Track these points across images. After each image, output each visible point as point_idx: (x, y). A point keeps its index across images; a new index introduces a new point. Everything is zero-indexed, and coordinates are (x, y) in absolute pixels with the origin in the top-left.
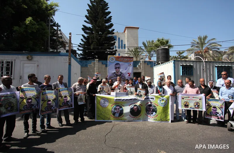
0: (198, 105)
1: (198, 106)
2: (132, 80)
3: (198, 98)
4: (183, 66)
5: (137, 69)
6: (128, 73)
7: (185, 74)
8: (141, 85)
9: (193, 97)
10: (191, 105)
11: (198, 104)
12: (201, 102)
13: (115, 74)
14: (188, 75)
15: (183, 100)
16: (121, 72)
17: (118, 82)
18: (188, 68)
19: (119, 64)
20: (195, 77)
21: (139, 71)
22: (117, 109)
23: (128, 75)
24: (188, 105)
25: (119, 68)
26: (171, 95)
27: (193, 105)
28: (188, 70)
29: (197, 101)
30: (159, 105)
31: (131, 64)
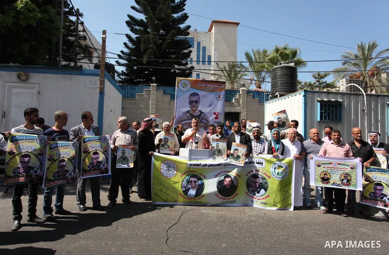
0: (347, 179)
1: (347, 182)
2: (222, 126)
3: (349, 165)
4: (322, 102)
5: (232, 105)
7: (325, 119)
8: (239, 137)
9: (340, 164)
10: (334, 178)
11: (349, 178)
12: (354, 173)
13: (188, 115)
14: (333, 120)
15: (318, 168)
16: (200, 111)
17: (192, 129)
18: (333, 107)
19: (197, 95)
20: (345, 125)
21: (237, 109)
22: (193, 183)
23: (215, 116)
24: (328, 179)
25: (197, 102)
26: (296, 158)
27: (339, 179)
28: (333, 111)
29: (347, 171)
30: (272, 176)
31: (221, 96)
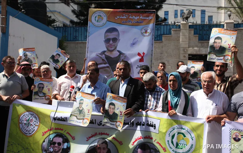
6: (139, 54)
13: (103, 57)
16: (119, 51)
19: (116, 30)
22: (56, 145)
23: (139, 57)
30: (168, 149)
31: (149, 31)
